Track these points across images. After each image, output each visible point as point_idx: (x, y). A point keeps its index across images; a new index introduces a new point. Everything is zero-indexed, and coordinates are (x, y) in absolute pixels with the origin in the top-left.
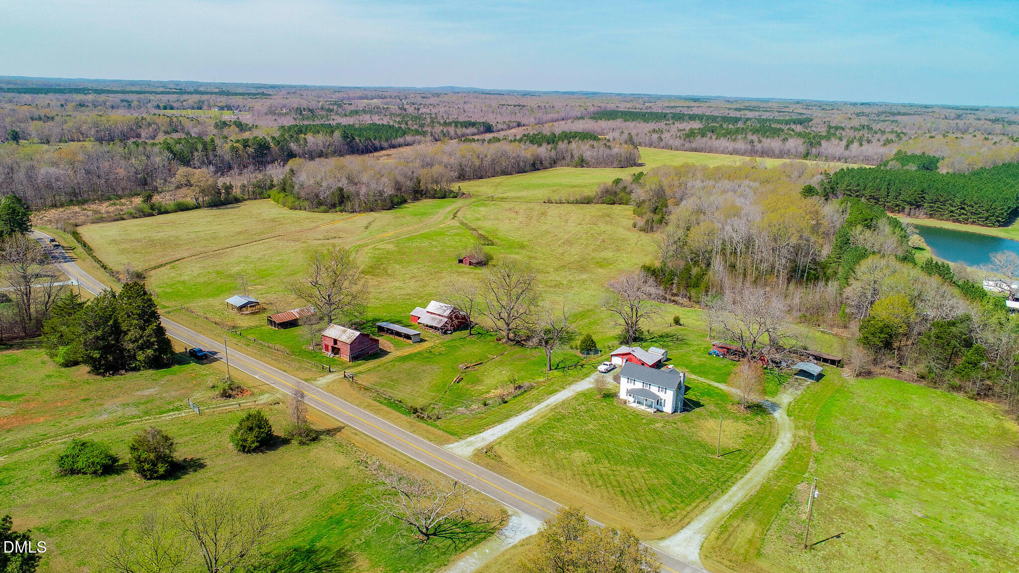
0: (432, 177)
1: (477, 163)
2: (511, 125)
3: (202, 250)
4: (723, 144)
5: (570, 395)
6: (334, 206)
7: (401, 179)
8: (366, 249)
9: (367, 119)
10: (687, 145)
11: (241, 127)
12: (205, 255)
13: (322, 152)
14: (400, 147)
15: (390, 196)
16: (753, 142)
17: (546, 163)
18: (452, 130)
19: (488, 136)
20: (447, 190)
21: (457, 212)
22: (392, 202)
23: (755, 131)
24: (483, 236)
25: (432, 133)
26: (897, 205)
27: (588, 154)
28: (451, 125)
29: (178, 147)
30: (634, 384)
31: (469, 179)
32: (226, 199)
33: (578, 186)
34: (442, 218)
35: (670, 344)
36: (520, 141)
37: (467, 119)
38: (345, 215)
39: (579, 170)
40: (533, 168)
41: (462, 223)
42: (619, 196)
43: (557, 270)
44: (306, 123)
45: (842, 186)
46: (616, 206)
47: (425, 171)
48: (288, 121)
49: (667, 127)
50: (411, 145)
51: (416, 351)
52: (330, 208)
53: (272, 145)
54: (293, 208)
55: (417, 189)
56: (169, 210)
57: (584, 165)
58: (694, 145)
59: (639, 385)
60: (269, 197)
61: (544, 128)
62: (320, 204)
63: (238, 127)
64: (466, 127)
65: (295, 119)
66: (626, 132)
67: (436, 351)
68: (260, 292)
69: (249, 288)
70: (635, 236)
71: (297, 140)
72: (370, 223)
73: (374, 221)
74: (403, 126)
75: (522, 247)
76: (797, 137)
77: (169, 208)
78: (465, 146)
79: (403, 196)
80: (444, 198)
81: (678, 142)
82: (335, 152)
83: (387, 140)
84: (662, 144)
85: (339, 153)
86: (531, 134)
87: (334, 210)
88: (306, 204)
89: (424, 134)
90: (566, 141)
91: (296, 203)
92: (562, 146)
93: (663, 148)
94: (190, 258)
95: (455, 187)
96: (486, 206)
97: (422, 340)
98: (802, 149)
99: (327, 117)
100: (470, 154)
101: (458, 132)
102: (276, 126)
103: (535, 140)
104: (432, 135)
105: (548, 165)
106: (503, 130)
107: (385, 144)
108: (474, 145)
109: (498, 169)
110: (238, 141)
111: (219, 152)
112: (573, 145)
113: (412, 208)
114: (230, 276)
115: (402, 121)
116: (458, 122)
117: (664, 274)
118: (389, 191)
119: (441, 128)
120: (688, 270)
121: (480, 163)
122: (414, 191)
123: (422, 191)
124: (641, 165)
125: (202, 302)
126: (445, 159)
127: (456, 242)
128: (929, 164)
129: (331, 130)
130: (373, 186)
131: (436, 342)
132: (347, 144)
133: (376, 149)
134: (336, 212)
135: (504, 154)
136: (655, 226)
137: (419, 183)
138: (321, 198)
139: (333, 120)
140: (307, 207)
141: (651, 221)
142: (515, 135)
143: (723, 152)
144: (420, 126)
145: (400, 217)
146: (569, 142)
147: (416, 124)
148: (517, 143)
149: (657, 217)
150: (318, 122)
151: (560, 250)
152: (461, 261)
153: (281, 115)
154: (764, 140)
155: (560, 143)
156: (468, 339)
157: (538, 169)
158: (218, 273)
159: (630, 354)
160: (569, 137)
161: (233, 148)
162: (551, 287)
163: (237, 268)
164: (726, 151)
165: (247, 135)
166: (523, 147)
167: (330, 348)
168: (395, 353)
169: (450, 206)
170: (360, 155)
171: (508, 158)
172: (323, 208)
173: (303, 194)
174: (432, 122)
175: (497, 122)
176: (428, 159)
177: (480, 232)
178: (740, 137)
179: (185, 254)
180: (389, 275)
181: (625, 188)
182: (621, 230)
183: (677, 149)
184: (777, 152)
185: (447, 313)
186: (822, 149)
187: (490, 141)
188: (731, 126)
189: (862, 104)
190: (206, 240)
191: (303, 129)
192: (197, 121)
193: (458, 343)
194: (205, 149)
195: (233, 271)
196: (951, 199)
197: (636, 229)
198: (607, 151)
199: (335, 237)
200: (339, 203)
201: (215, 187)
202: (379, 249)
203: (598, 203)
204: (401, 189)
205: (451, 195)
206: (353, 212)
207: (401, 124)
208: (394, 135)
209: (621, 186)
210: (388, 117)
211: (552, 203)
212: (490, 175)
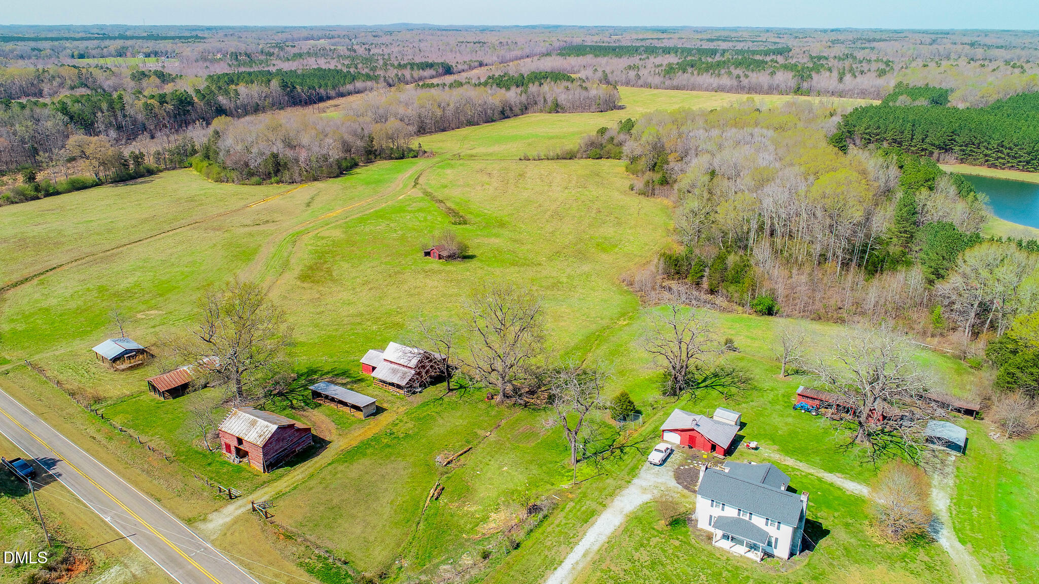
0: (387, 134)
1: (439, 113)
2: (472, 64)
3: (88, 250)
4: (707, 80)
5: (617, 523)
6: (268, 176)
7: (349, 138)
8: (306, 238)
9: (312, 63)
10: (668, 83)
11: (163, 77)
12: (92, 258)
13: (258, 105)
14: (349, 95)
15: (337, 160)
16: (739, 77)
17: (517, 110)
18: (407, 73)
19: (449, 79)
20: (405, 148)
21: (419, 177)
22: (339, 167)
23: (738, 64)
24: (453, 210)
25: (385, 77)
26: (923, 150)
27: (563, 98)
28: (406, 67)
29: (75, 108)
30: (723, 510)
31: (431, 133)
32: (135, 172)
33: (557, 137)
34: (401, 186)
35: (734, 390)
36: (486, 84)
37: (423, 60)
38: (283, 187)
39: (554, 116)
40: (502, 116)
41: (426, 193)
42: (606, 149)
43: (550, 259)
44: (242, 69)
45: (860, 129)
46: (603, 161)
47: (379, 126)
48: (221, 69)
49: (641, 63)
50: (362, 92)
51: (370, 435)
52: (264, 179)
53: (196, 100)
54: (219, 180)
55: (370, 148)
56: (60, 190)
57: (559, 110)
58: (675, 82)
59: (731, 512)
60: (191, 166)
61: (509, 68)
62: (251, 174)
63: (159, 78)
64: (423, 69)
65: (230, 66)
66: (600, 70)
67: (400, 430)
68: (152, 323)
69: (139, 316)
70: (635, 202)
71: (227, 93)
72: (312, 198)
73: (317, 195)
74: (352, 70)
75: (502, 225)
76: (784, 70)
77: (60, 188)
78: (425, 93)
79: (353, 159)
80: (402, 158)
81: (657, 80)
82: (273, 105)
83: (334, 88)
84: (640, 82)
85: (278, 105)
86: (497, 76)
87: (268, 181)
88: (234, 175)
89: (376, 79)
90: (537, 83)
91: (222, 174)
92: (533, 88)
93: (642, 86)
94: (70, 265)
95: (414, 143)
96: (452, 167)
97: (379, 410)
98: (792, 83)
99: (267, 62)
100: (430, 102)
101: (414, 75)
102: (204, 73)
103: (502, 82)
104: (385, 80)
105: (519, 112)
106: (463, 71)
107: (332, 93)
108: (434, 92)
109: (462, 118)
110: (153, 97)
111: (130, 111)
112: (546, 87)
113: (364, 173)
114: (116, 294)
115: (351, 64)
116: (414, 64)
117: (690, 264)
118: (335, 154)
119: (395, 71)
120: (722, 259)
121: (442, 113)
122: (366, 152)
123: (376, 150)
124: (621, 108)
125: (62, 349)
126: (401, 111)
127: (420, 222)
128: (939, 99)
129: (268, 77)
130: (316, 149)
131: (400, 410)
132: (288, 94)
133: (321, 99)
134: (272, 184)
135: (469, 101)
136: (657, 187)
137: (372, 141)
138: (252, 167)
139: (274, 65)
140: (236, 179)
141: (651, 182)
142: (479, 78)
143: (707, 90)
144: (371, 70)
145: (350, 188)
146: (541, 84)
147: (367, 67)
148: (482, 88)
149: (657, 177)
150: (256, 69)
151: (549, 228)
152: (427, 254)
153: (214, 61)
154: (750, 74)
155: (531, 85)
156: (446, 399)
157: (508, 117)
158: (101, 290)
159: (693, 430)
160: (539, 77)
161: (146, 105)
162: (548, 288)
163: (129, 280)
164: (711, 88)
165: (168, 88)
166: (489, 91)
167: (233, 449)
168: (338, 444)
169: (409, 169)
170: (302, 106)
171: (474, 105)
172: (255, 179)
173: (229, 163)
174: (385, 64)
175: (457, 63)
176: (381, 111)
177: (449, 204)
178: (723, 71)
179: (64, 259)
180: (333, 280)
181: (612, 139)
182: (616, 194)
183: (657, 87)
184: (766, 87)
185: (414, 362)
186: (814, 83)
187: (451, 86)
188: (710, 60)
190: (98, 234)
191: (235, 78)
192: (111, 73)
193: (432, 409)
194: (111, 107)
195: (121, 287)
196: (986, 141)
197: (634, 192)
198: (584, 93)
199: (267, 222)
200: (274, 173)
201: (120, 156)
202: (323, 238)
203: (582, 158)
204: (350, 151)
205: (411, 155)
206: (293, 182)
207: (350, 68)
208: (342, 82)
209: (607, 136)
210: (335, 60)
211: (529, 160)
212: (454, 127)
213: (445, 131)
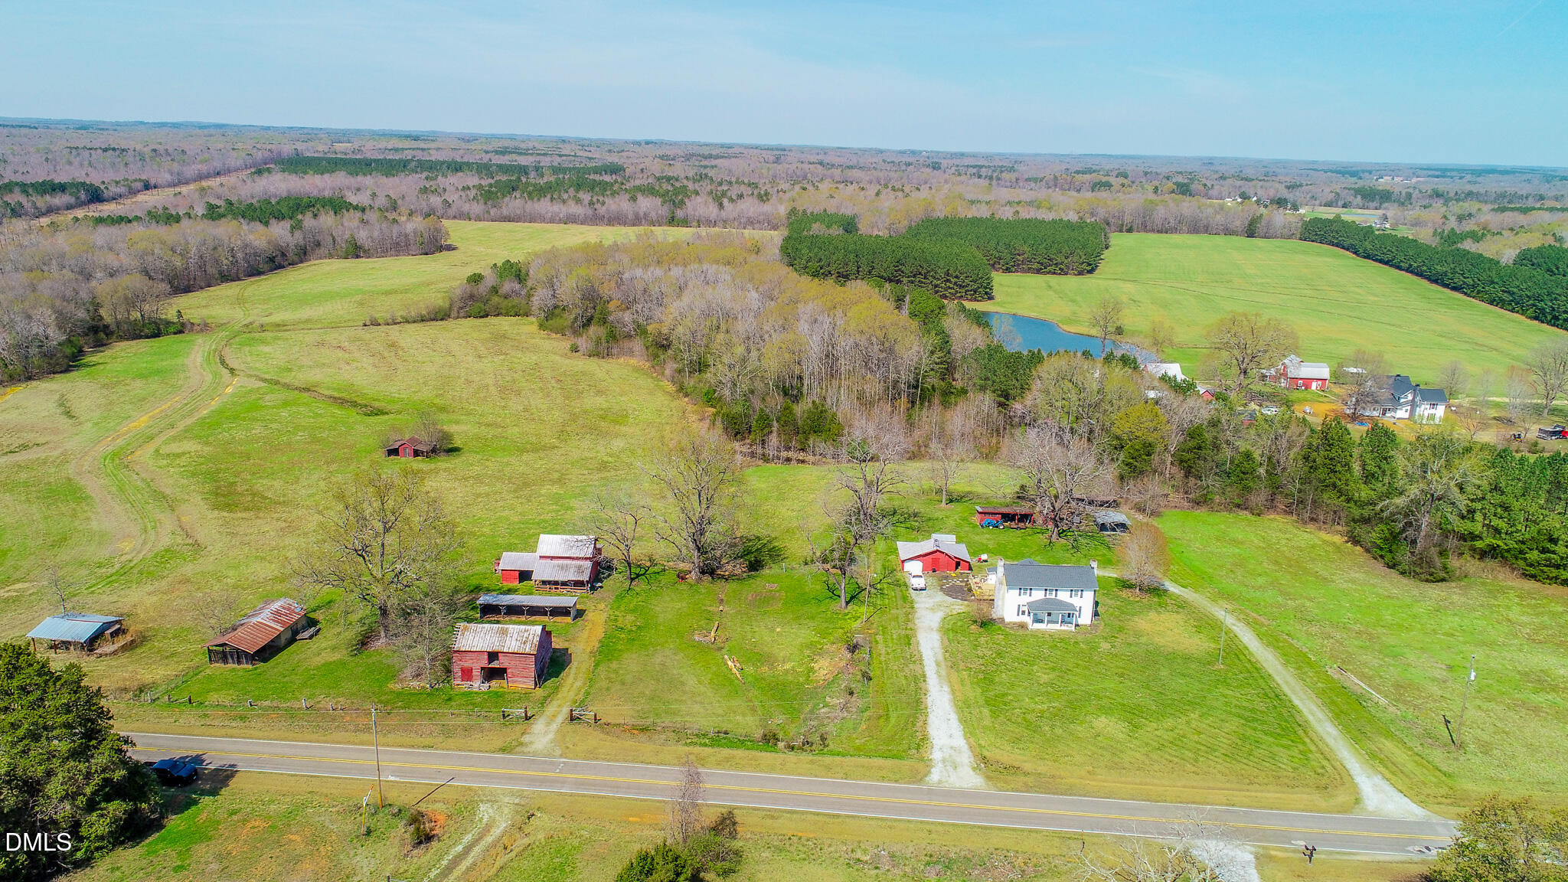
2: (131, 185)
4: (550, 208)
5: (937, 638)
10: (492, 211)
15: (62, 343)
16: (593, 205)
17: (291, 256)
20: (156, 319)
21: (222, 360)
22: (65, 355)
24: (340, 399)
27: (362, 236)
30: (1030, 595)
33: (395, 291)
34: (208, 374)
39: (351, 263)
40: (272, 266)
41: (267, 381)
42: (492, 303)
43: (561, 439)
46: (493, 320)
51: (599, 633)
55: (94, 323)
57: (360, 254)
58: (505, 211)
59: (1038, 595)
61: (218, 191)
64: (49, 194)
66: (381, 194)
67: (626, 624)
70: (596, 367)
72: (64, 406)
73: (64, 399)
80: (157, 336)
81: (477, 208)
84: (451, 212)
92: (308, 221)
93: (455, 217)
95: (171, 310)
97: (580, 612)
98: (664, 211)
105: (296, 258)
106: (120, 196)
109: (212, 270)
113: (111, 361)
120: (789, 408)
122: (80, 329)
123: (97, 326)
124: (452, 248)
135: (220, 243)
136: (610, 345)
143: (552, 221)
152: (393, 452)
154: (602, 199)
155: (302, 216)
156: (637, 589)
157: (281, 267)
159: (937, 551)
164: (557, 218)
167: (476, 673)
168: (576, 648)
177: (323, 392)
178: (566, 196)
181: (496, 288)
183: (479, 219)
184: (630, 216)
185: (587, 551)
186: (690, 211)
189: (648, 143)
193: (635, 600)
196: (933, 270)
197: (583, 354)
198: (396, 228)
203: (458, 318)
205: (170, 330)
209: (485, 285)
211: (380, 325)
212: (203, 284)
213: (190, 292)
